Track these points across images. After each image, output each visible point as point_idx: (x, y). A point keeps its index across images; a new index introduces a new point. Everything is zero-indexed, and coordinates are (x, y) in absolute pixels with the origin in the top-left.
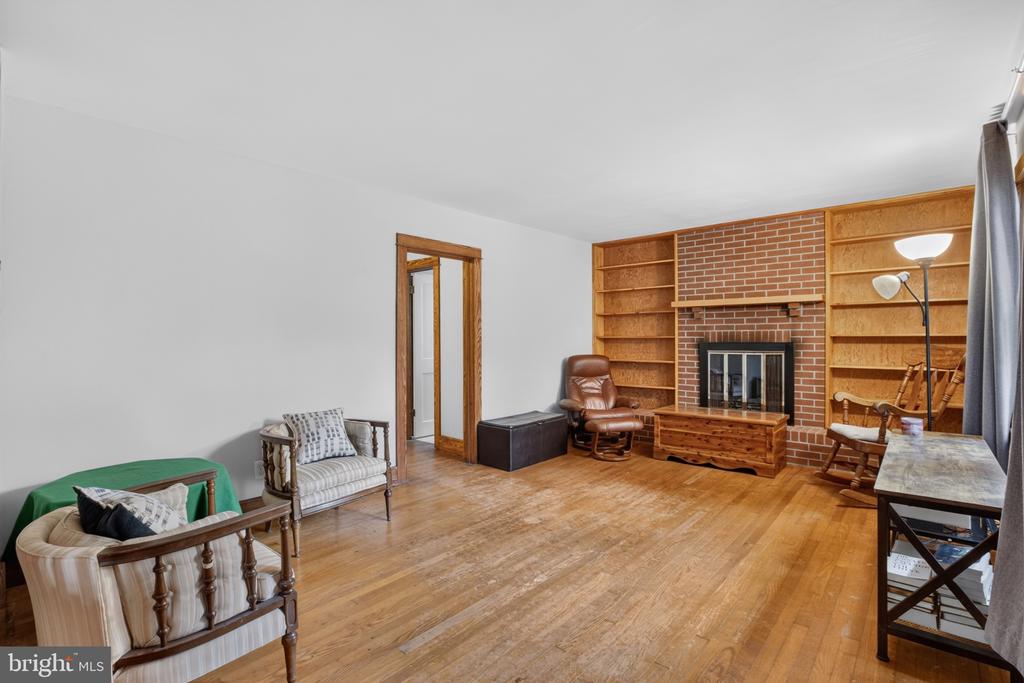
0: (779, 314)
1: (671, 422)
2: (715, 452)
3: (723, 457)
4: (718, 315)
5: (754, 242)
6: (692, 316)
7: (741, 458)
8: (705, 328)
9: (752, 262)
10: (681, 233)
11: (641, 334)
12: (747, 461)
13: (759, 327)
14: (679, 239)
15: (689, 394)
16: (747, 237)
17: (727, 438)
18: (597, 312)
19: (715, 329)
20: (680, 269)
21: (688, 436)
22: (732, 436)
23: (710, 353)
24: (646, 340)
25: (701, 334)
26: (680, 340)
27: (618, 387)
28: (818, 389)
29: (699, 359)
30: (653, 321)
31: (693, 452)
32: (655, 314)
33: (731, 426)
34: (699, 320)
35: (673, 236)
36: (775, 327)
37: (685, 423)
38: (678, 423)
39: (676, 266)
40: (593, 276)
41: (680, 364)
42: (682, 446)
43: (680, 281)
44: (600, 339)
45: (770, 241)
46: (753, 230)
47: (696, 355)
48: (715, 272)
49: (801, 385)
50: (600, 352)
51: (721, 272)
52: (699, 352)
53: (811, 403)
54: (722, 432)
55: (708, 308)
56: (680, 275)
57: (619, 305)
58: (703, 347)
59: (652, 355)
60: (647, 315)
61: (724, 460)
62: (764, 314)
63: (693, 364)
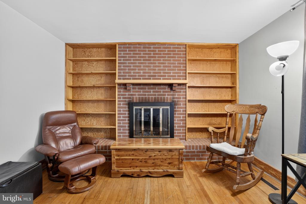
0: (167, 89)
1: (123, 153)
2: (150, 168)
3: (155, 170)
4: (139, 89)
5: (157, 54)
6: (126, 89)
7: (165, 168)
8: (132, 95)
9: (155, 63)
10: (120, 44)
11: (95, 98)
12: (169, 170)
13: (158, 95)
14: (119, 48)
15: (123, 130)
16: (153, 51)
17: (157, 159)
18: (68, 84)
19: (137, 95)
20: (119, 63)
21: (134, 161)
22: (161, 157)
23: (135, 108)
24: (98, 101)
25: (130, 98)
26: (119, 101)
27: (81, 128)
28: (183, 123)
29: (129, 111)
30: (102, 91)
31: (137, 170)
32: (103, 87)
33: (159, 152)
34: (129, 90)
35: (115, 46)
36: (165, 95)
37: (133, 152)
38: (126, 153)
39: (117, 62)
40: (66, 63)
41: (119, 114)
42: (131, 167)
43: (119, 69)
44: (70, 100)
45: (163, 54)
46: (156, 48)
47: (127, 109)
48: (138, 66)
49: (176, 122)
50: (70, 108)
51: (140, 66)
52: (129, 108)
53: (180, 130)
54: (155, 156)
55: (134, 84)
56: (119, 66)
57: (82, 81)
58: (131, 105)
59: (101, 109)
60: (99, 87)
61: (156, 172)
62: (161, 89)
63: (125, 114)
